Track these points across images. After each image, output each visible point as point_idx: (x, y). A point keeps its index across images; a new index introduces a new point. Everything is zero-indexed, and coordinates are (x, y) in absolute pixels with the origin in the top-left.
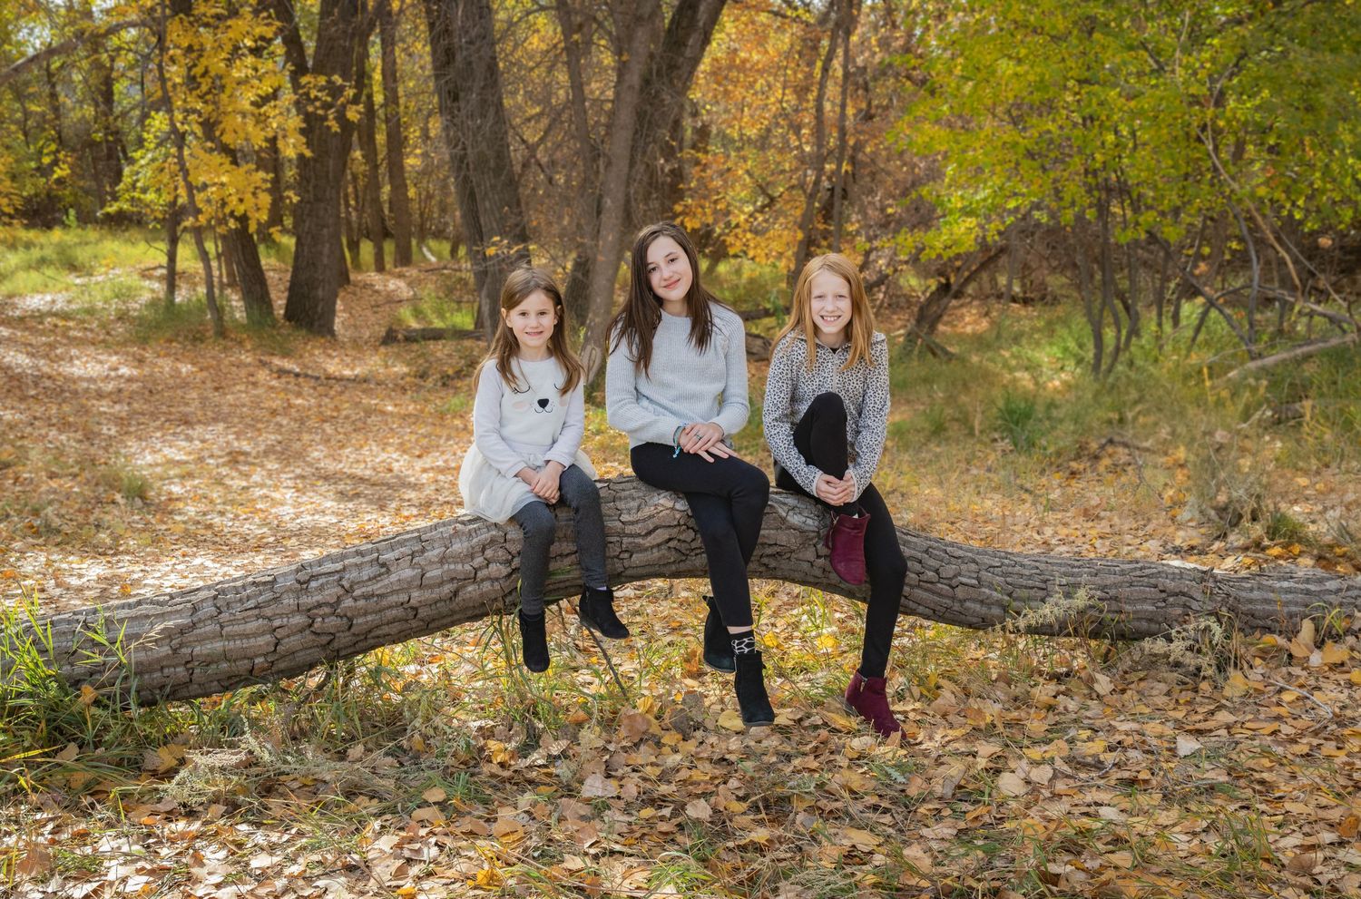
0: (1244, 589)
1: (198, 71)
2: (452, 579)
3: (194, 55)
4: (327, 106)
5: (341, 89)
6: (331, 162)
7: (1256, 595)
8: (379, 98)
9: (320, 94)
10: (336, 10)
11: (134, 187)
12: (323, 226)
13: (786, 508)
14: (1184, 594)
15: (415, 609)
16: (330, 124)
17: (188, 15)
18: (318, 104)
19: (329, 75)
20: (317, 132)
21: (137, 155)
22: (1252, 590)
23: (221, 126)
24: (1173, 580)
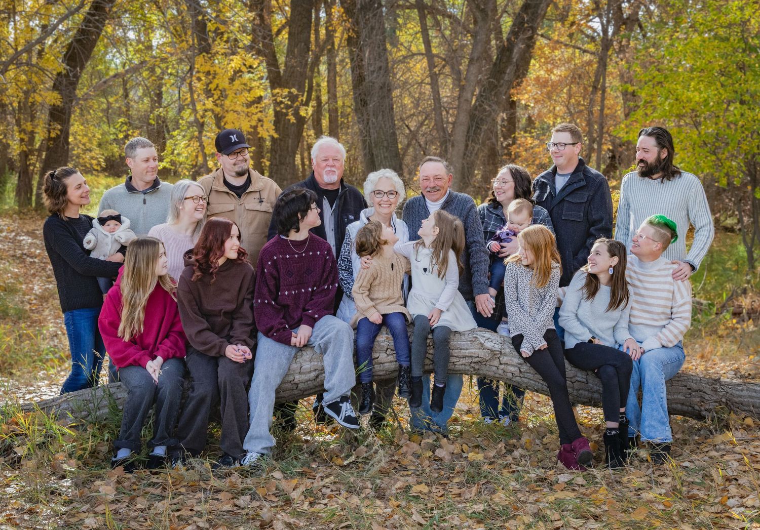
0: (738, 390)
1: (212, 86)
2: (316, 370)
3: (210, 77)
4: (288, 107)
5: (297, 96)
6: (290, 141)
7: (745, 393)
8: (324, 98)
9: (283, 100)
10: (296, 50)
11: (172, 153)
12: (284, 180)
13: (484, 339)
14: (701, 391)
15: (297, 384)
16: (289, 117)
17: (208, 53)
18: (282, 106)
19: (290, 88)
20: (283, 122)
21: (175, 133)
22: (742, 390)
23: (225, 120)
24: (696, 383)
